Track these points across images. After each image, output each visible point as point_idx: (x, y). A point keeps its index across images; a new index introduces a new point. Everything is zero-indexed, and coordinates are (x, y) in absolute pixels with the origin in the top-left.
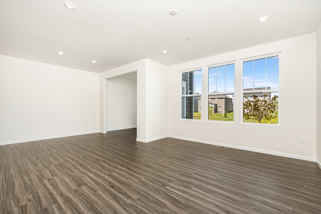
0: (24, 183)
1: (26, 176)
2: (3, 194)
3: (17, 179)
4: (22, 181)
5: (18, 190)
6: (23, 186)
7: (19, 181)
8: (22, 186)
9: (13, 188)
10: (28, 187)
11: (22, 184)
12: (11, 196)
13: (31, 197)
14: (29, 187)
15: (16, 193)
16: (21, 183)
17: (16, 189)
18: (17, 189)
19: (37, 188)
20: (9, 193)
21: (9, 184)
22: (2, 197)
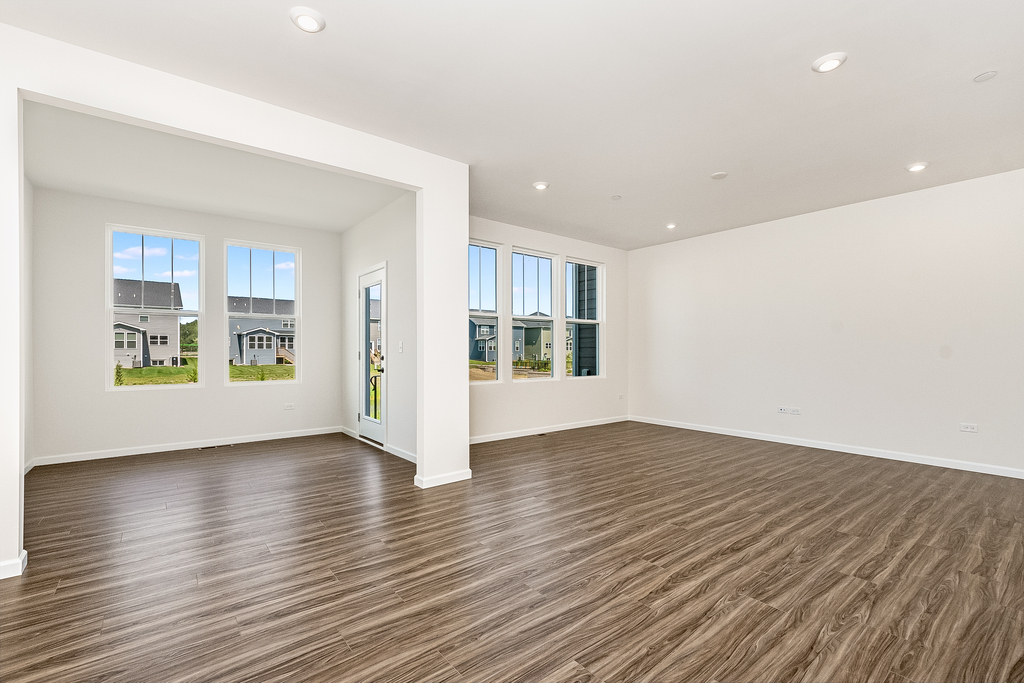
0: (936, 612)
1: (904, 632)
2: (1013, 624)
3: (941, 640)
4: (935, 623)
5: (967, 607)
6: (945, 608)
7: (945, 629)
8: (947, 611)
9: (977, 624)
10: (936, 597)
11: (941, 615)
12: (995, 607)
13: (951, 577)
14: (932, 596)
15: (977, 606)
16: (942, 620)
17: (972, 612)
18: (967, 613)
19: (918, 582)
20: (995, 616)
21: (982, 644)
22: (1019, 617)
